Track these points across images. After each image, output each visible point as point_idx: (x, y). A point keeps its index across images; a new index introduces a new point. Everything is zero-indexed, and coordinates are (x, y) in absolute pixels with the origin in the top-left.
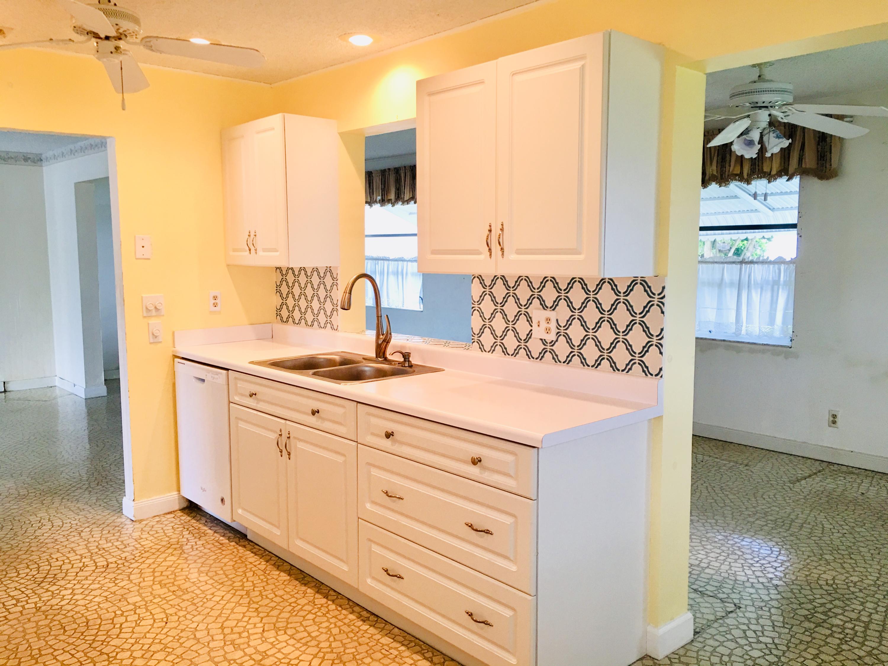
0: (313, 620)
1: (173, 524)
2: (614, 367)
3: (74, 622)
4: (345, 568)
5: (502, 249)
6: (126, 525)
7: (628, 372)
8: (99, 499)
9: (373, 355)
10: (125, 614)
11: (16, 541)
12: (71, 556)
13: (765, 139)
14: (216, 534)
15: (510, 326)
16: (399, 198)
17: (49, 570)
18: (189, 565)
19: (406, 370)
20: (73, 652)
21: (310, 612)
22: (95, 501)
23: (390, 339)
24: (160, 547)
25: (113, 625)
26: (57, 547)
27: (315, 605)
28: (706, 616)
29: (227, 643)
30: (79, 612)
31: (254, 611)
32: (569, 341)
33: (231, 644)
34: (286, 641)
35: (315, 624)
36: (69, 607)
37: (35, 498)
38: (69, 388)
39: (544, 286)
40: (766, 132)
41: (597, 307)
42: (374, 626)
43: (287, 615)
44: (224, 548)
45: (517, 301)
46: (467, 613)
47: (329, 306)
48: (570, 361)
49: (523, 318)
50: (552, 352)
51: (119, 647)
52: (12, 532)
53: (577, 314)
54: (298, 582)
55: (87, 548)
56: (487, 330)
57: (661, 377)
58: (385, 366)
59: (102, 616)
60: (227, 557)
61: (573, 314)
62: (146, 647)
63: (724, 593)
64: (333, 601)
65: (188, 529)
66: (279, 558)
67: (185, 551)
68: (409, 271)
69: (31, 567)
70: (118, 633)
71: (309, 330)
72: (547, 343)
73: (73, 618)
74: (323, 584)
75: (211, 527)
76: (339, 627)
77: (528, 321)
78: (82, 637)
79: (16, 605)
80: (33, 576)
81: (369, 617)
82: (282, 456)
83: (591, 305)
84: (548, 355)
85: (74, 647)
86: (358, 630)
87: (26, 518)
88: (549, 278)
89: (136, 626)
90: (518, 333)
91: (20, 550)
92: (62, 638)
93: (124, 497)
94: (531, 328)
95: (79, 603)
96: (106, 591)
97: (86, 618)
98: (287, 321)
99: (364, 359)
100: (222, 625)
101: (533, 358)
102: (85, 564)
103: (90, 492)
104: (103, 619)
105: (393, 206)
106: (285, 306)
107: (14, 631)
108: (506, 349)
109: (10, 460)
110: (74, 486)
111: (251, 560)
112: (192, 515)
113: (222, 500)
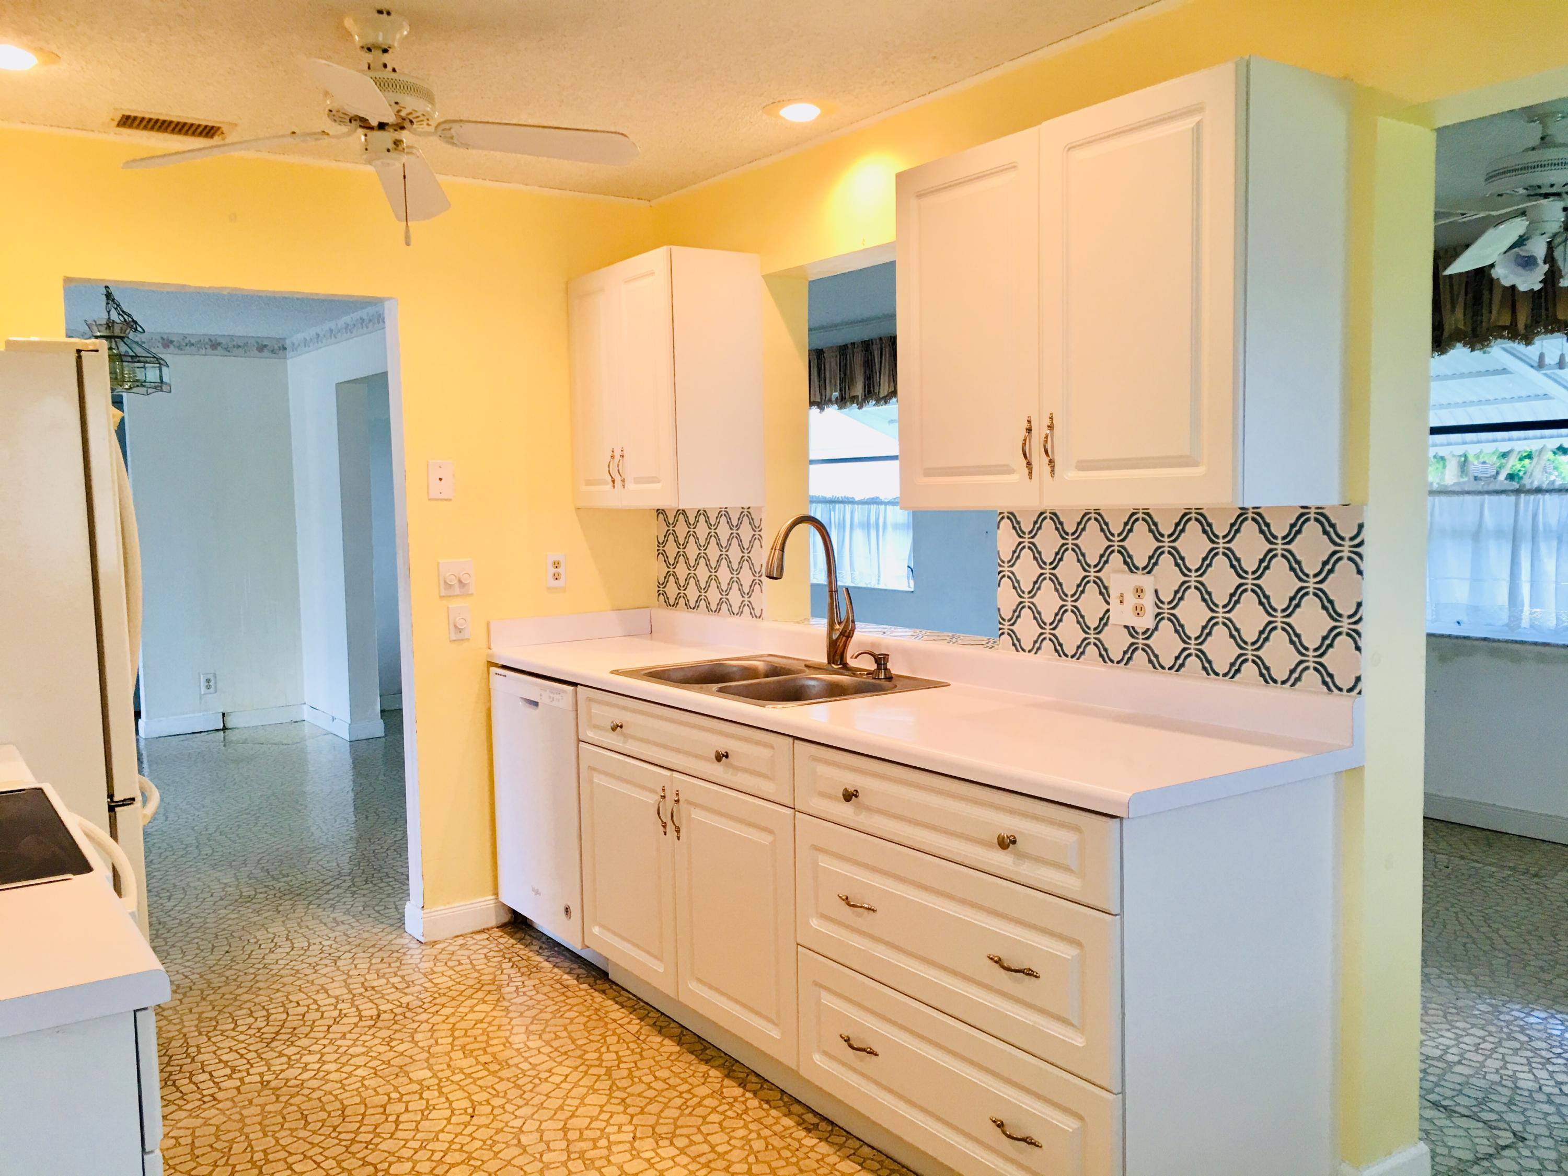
0: (720, 1124)
1: (485, 951)
2: (1266, 676)
3: (323, 1109)
4: (775, 1034)
5: (1051, 461)
6: (409, 949)
7: (1293, 685)
8: (368, 906)
9: (823, 659)
10: (405, 1098)
11: (233, 972)
12: (321, 997)
13: (1558, 254)
14: (556, 970)
15: (1069, 603)
16: (871, 393)
17: (285, 1021)
18: (511, 1019)
19: (880, 685)
20: (319, 1158)
21: (714, 1110)
22: (361, 908)
23: (853, 630)
24: (463, 988)
25: (384, 1117)
26: (298, 983)
27: (724, 1098)
28: (1456, 1153)
29: (573, 1156)
30: (331, 1093)
31: (619, 1104)
32: (1179, 628)
33: (579, 1158)
34: (673, 1159)
35: (722, 1131)
36: (314, 1084)
37: (267, 902)
38: (324, 723)
39: (1130, 530)
40: (1559, 240)
41: (1232, 566)
42: (826, 1140)
43: (675, 1113)
44: (569, 994)
45: (1081, 558)
46: (994, 1122)
47: (746, 577)
48: (1182, 665)
49: (1092, 589)
50: (1147, 649)
51: (393, 1154)
52: (228, 957)
53: (1193, 579)
54: (693, 1057)
55: (347, 985)
56: (1026, 611)
57: (1360, 693)
58: (844, 679)
59: (367, 1101)
60: (575, 1009)
61: (1187, 579)
62: (437, 1156)
63: (1492, 1110)
64: (755, 1093)
65: (510, 960)
66: (663, 1014)
67: (506, 996)
68: (890, 520)
69: (255, 1015)
70: (392, 1131)
71: (713, 619)
72: (1137, 633)
73: (321, 1101)
74: (737, 1061)
75: (549, 957)
76: (765, 1138)
77: (1101, 593)
78: (333, 1135)
79: (230, 1077)
80: (259, 1029)
81: (818, 1124)
82: (665, 833)
83: (1221, 562)
84: (1140, 656)
85: (321, 1150)
86: (797, 1145)
87: (250, 934)
88: (1140, 515)
89: (422, 1119)
90: (1083, 617)
91: (239, 987)
92: (302, 1134)
93: (408, 903)
94: (1107, 607)
95: (331, 1077)
96: (375, 1058)
97: (342, 1103)
98: (676, 605)
99: (806, 666)
100: (565, 1124)
101: (1112, 661)
102: (343, 1012)
103: (354, 893)
104: (369, 1105)
105: (860, 407)
106: (672, 579)
107: (225, 1119)
108: (1061, 645)
109: (229, 839)
110: (328, 884)
111: (613, 1015)
112: (518, 936)
113: (567, 910)
